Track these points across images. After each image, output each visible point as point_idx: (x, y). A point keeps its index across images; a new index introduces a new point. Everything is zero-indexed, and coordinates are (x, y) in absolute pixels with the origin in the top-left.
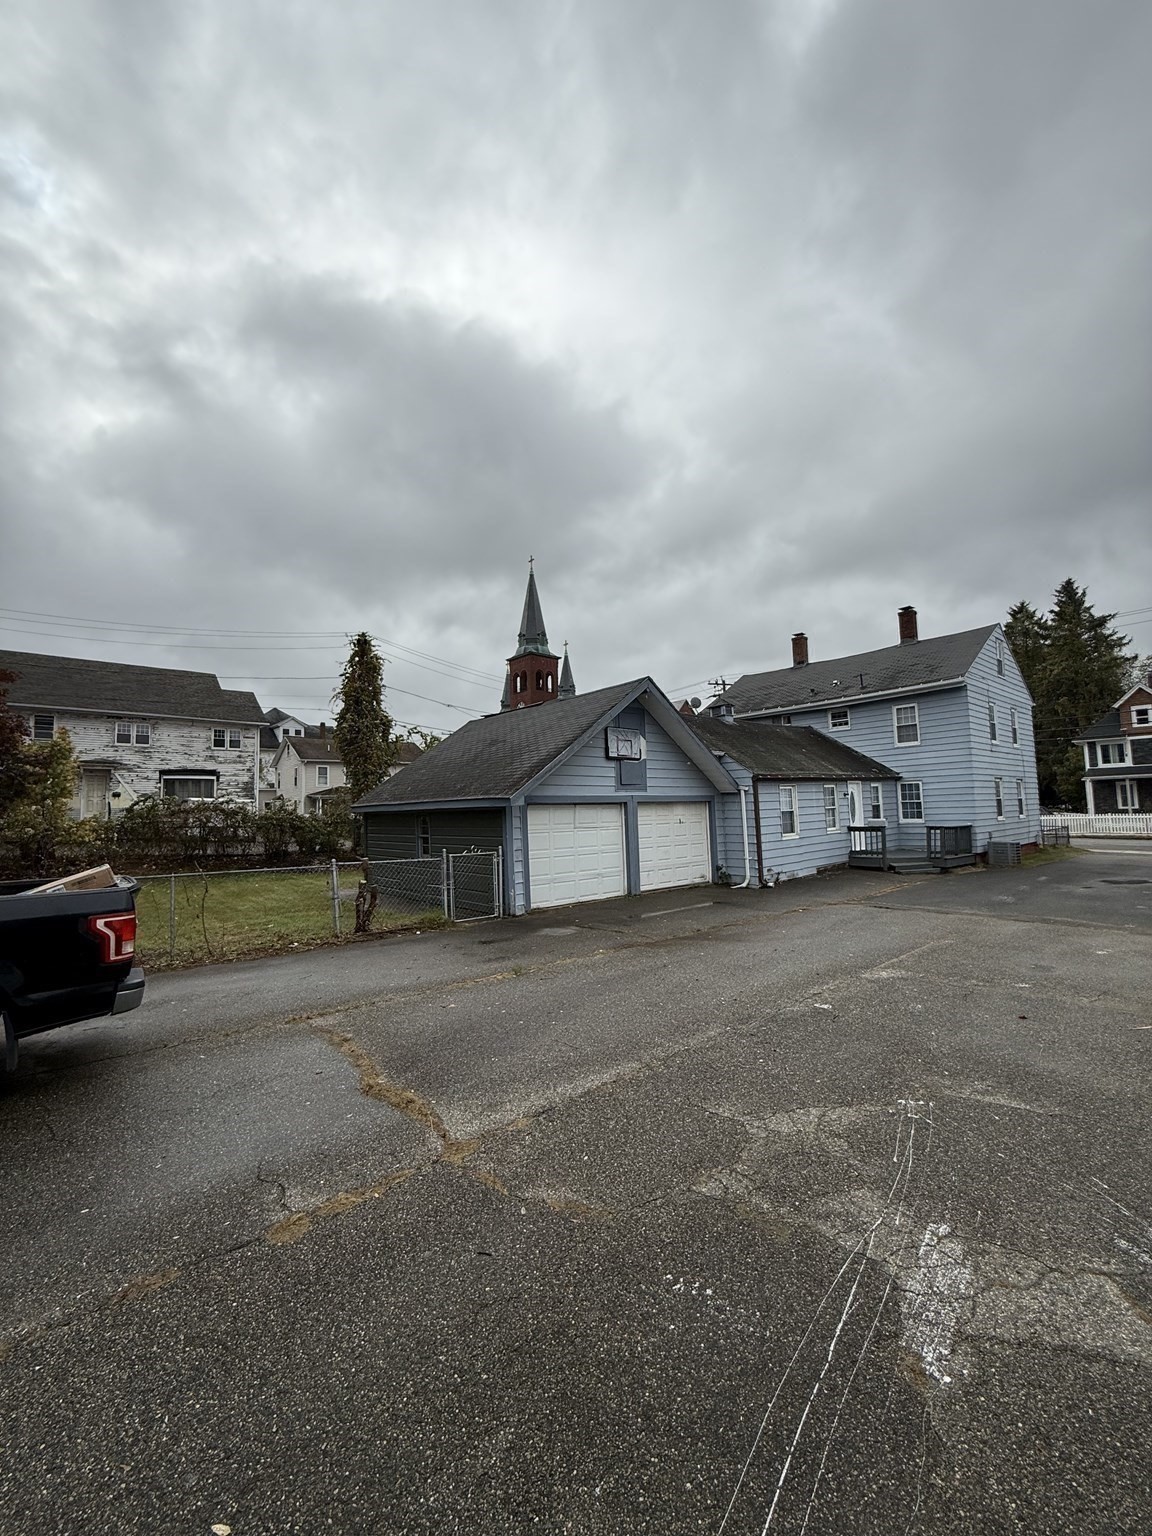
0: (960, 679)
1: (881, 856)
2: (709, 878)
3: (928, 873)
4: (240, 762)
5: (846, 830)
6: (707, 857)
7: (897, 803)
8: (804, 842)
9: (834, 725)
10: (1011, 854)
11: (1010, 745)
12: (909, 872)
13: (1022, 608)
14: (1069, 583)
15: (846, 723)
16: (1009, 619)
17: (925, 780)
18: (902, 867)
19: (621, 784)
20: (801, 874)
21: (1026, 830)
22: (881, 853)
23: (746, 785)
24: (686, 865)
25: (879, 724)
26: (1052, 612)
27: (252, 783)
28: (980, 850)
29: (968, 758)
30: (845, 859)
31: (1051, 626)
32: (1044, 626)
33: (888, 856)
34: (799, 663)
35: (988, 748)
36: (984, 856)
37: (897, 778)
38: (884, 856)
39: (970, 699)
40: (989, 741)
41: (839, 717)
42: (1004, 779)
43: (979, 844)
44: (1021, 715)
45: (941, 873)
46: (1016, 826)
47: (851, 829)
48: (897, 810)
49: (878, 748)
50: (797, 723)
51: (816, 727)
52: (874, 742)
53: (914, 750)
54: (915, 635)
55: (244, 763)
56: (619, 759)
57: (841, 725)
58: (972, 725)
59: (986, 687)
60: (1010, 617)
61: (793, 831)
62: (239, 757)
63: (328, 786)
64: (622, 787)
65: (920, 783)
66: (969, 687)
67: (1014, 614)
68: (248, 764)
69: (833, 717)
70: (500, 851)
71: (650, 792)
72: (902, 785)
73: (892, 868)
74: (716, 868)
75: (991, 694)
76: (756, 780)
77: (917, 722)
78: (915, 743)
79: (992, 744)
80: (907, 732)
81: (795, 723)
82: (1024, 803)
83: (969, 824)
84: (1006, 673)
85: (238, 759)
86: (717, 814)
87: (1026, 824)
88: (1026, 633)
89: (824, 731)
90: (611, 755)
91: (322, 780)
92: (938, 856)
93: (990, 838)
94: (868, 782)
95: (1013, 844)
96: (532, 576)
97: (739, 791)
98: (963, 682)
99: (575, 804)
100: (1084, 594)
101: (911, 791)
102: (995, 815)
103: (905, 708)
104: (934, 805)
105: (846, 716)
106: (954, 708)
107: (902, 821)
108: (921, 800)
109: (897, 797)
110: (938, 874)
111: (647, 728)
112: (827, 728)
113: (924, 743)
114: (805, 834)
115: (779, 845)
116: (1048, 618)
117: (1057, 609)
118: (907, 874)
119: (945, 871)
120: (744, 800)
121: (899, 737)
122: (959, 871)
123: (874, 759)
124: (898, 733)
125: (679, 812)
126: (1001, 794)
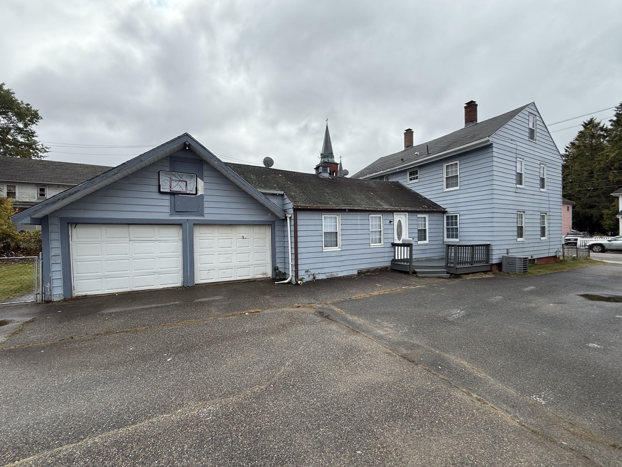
0: (487, 138)
1: (408, 264)
2: (270, 274)
3: (439, 278)
5: (390, 245)
6: (269, 260)
7: (443, 228)
8: (344, 253)
9: (411, 180)
10: (519, 266)
11: (538, 190)
12: (425, 276)
13: (591, 122)
15: (417, 178)
16: (582, 129)
17: (461, 213)
18: (422, 272)
19: (175, 211)
20: (340, 275)
21: (548, 247)
22: (410, 262)
23: (290, 213)
24: (248, 266)
25: (436, 176)
26: (611, 121)
28: (494, 262)
29: (490, 197)
30: (388, 264)
31: (610, 129)
32: (606, 130)
33: (414, 264)
34: (407, 147)
35: (514, 190)
36: (499, 266)
37: (444, 212)
38: (411, 264)
39: (494, 154)
40: (514, 186)
41: (414, 174)
42: (527, 212)
43: (494, 257)
44: (549, 169)
45: (450, 278)
46: (537, 245)
47: (394, 245)
48: (443, 232)
49: (433, 192)
50: (392, 180)
51: (400, 181)
52: (431, 189)
53: (455, 193)
54: (476, 120)
56: (172, 194)
57: (414, 179)
58: (495, 173)
59: (515, 147)
60: (582, 127)
61: (337, 246)
64: (176, 213)
65: (458, 215)
66: (494, 145)
67: (585, 126)
69: (410, 175)
70: (41, 255)
71: (207, 217)
72: (447, 216)
73: (415, 273)
74: (275, 269)
75: (518, 152)
76: (296, 210)
77: (458, 174)
78: (458, 188)
79: (517, 188)
80: (452, 181)
81: (391, 180)
82: (547, 229)
83: (488, 243)
84: (538, 138)
86: (277, 233)
87: (548, 244)
88: (593, 136)
89: (404, 184)
90: (162, 190)
92: (452, 265)
93: (507, 253)
94: (416, 214)
95: (521, 258)
96: (327, 127)
97: (286, 217)
98: (489, 141)
99: (129, 224)
101: (452, 220)
102: (515, 238)
103: (451, 165)
104: (465, 230)
105: (417, 173)
106: (483, 161)
107: (446, 239)
108: (458, 227)
109: (443, 224)
110: (447, 278)
111: (205, 173)
112: (406, 182)
113: (462, 187)
114: (345, 248)
115: (320, 255)
116: (609, 125)
117: (615, 118)
118: (423, 277)
119: (457, 276)
120: (289, 224)
121: (447, 184)
122: (469, 277)
123: (431, 200)
124: (447, 182)
125: (243, 231)
126: (523, 224)
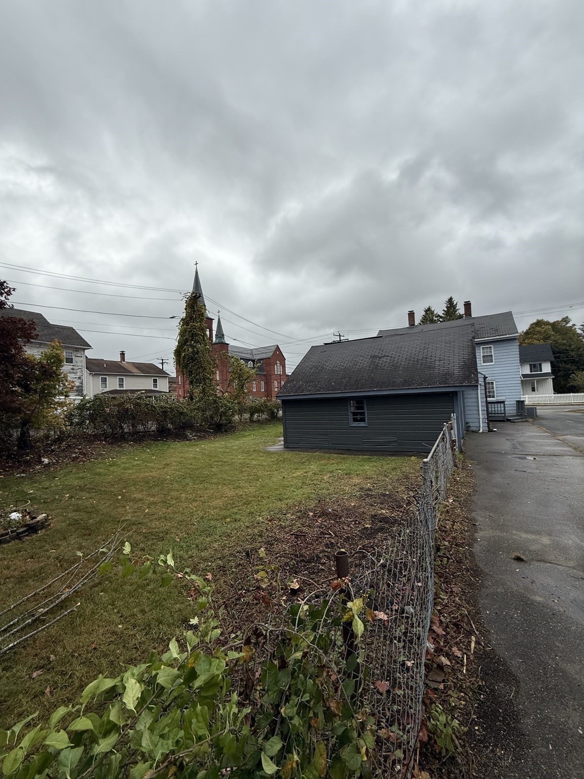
1: (503, 415)
3: (522, 422)
4: (73, 373)
12: (516, 422)
13: (429, 309)
14: (451, 299)
17: (497, 380)
18: (514, 419)
22: (503, 413)
27: (82, 387)
29: (518, 370)
31: (442, 316)
34: (412, 325)
38: (505, 415)
53: (491, 366)
54: (471, 315)
55: (75, 373)
62: (73, 369)
63: (108, 389)
65: (494, 382)
67: (426, 311)
68: (79, 374)
73: (508, 420)
74: (466, 423)
80: (487, 358)
83: (521, 400)
85: (72, 371)
91: (104, 385)
96: (197, 273)
100: (456, 304)
101: (489, 385)
104: (500, 392)
108: (494, 389)
113: (497, 363)
116: (441, 313)
117: (446, 309)
121: (483, 361)
124: (483, 358)
